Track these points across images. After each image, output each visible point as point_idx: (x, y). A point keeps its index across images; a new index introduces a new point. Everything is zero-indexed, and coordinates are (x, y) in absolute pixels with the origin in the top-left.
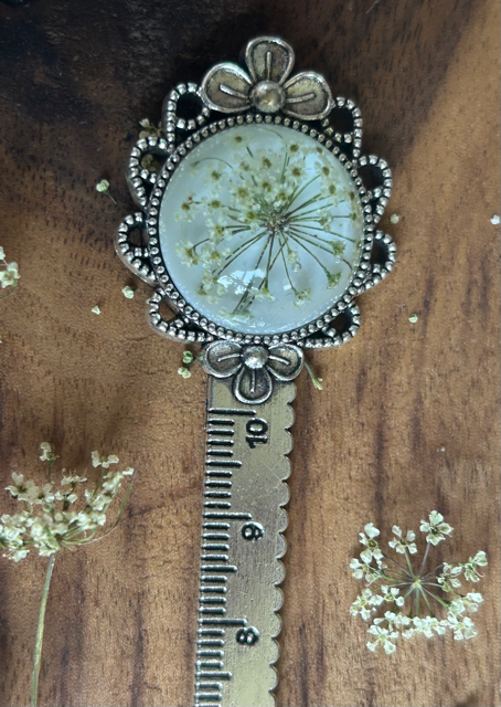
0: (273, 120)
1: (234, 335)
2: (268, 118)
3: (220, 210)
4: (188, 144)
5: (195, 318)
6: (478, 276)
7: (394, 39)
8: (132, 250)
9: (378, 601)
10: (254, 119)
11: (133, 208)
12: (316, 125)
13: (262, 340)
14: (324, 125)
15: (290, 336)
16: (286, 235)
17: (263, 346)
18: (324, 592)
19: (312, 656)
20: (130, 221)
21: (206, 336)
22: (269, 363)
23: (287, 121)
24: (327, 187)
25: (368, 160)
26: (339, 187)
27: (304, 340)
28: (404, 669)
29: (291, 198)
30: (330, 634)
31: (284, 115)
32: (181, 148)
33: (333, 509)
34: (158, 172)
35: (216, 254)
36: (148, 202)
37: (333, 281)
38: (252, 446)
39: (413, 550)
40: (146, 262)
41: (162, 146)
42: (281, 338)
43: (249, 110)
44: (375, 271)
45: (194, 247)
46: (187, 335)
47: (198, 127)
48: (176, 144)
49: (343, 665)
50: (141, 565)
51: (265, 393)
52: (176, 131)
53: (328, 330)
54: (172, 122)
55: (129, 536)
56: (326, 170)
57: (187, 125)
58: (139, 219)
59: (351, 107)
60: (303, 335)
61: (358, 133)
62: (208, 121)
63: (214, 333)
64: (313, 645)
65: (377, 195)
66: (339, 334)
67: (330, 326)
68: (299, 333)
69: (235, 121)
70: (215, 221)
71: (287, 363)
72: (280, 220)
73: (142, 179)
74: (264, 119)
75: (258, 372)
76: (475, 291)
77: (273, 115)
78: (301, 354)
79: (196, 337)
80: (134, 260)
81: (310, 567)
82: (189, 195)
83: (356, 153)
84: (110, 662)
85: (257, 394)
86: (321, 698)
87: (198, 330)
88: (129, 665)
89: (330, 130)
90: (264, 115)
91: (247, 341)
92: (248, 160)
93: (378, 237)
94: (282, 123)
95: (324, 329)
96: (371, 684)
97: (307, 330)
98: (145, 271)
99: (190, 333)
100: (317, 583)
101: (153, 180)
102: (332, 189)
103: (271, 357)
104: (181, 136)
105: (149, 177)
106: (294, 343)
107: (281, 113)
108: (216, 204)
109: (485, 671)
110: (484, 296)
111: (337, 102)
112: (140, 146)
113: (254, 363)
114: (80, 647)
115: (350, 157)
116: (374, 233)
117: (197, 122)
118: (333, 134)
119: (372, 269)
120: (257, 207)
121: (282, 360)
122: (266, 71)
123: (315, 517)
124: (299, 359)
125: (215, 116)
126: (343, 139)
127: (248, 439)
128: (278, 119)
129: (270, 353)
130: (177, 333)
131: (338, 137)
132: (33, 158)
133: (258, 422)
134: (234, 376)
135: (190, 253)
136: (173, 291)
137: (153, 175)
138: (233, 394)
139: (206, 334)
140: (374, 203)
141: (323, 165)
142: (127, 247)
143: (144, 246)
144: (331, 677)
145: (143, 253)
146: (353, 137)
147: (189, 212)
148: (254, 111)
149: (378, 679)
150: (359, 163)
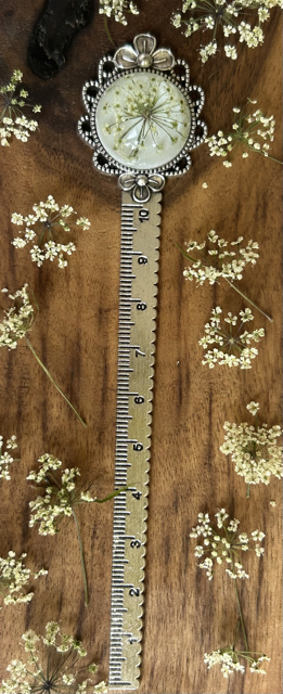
6: (262, 203)
7: (221, 91)
8: (84, 132)
9: (212, 341)
11: (85, 114)
12: (168, 73)
17: (145, 174)
18: (189, 347)
19: (184, 376)
22: (148, 183)
26: (175, 98)
27: (165, 172)
28: (226, 383)
29: (154, 103)
30: (192, 367)
31: (152, 68)
33: (193, 311)
34: (95, 97)
35: (119, 129)
39: (234, 324)
40: (91, 138)
43: (135, 67)
49: (198, 380)
50: (106, 335)
52: (103, 79)
54: (101, 74)
55: (100, 322)
56: (168, 90)
61: (187, 76)
64: (184, 372)
66: (181, 169)
67: (177, 165)
72: (148, 112)
75: (144, 187)
76: (260, 210)
77: (147, 69)
81: (183, 337)
84: (92, 378)
86: (188, 396)
87: (115, 168)
88: (101, 379)
92: (132, 85)
96: (211, 389)
100: (186, 344)
104: (104, 80)
108: (118, 106)
109: (264, 384)
110: (264, 211)
113: (141, 183)
114: (79, 370)
115: (184, 86)
120: (135, 105)
123: (185, 315)
125: (120, 71)
132: (54, 149)
135: (107, 130)
140: (196, 108)
144: (193, 386)
148: (138, 67)
149: (215, 387)
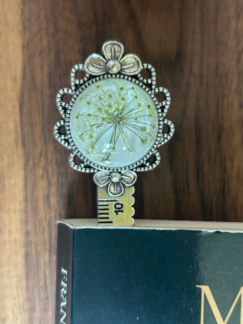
0: (116, 76)
1: (105, 169)
2: (114, 76)
3: (91, 117)
4: (80, 90)
5: (88, 163)
10: (108, 77)
13: (117, 170)
14: (139, 76)
15: (129, 167)
16: (122, 126)
20: (59, 125)
21: (94, 170)
23: (122, 76)
24: (137, 104)
25: (159, 89)
32: (78, 92)
36: (65, 116)
37: (144, 143)
38: (117, 214)
41: (70, 92)
42: (125, 168)
44: (165, 137)
45: (82, 135)
46: (86, 170)
47: (85, 82)
48: (76, 90)
51: (121, 192)
53: (146, 163)
57: (80, 82)
58: (62, 123)
59: (150, 68)
60: (135, 166)
62: (89, 79)
63: (97, 168)
65: (164, 104)
68: (133, 166)
69: (100, 79)
70: (89, 123)
71: (130, 178)
73: (63, 107)
74: (112, 76)
78: (135, 174)
79: (90, 170)
80: (61, 140)
82: (78, 112)
83: (153, 87)
85: (118, 192)
89: (141, 78)
90: (112, 75)
91: (111, 171)
93: (166, 122)
94: (120, 77)
95: (144, 163)
97: (136, 164)
98: (66, 145)
99: (87, 169)
101: (67, 107)
102: (139, 105)
103: (122, 177)
105: (65, 105)
106: (132, 170)
107: (120, 73)
111: (143, 66)
112: (61, 93)
116: (164, 121)
117: (84, 80)
118: (143, 80)
119: (164, 136)
121: (127, 178)
122: (112, 56)
124: (135, 176)
126: (147, 81)
127: (115, 211)
128: (118, 76)
129: (122, 175)
130: (82, 169)
131: (145, 81)
133: (118, 204)
134: (107, 185)
136: (78, 152)
137: (67, 104)
138: (108, 193)
139: (94, 169)
141: (135, 95)
142: (58, 135)
143: (65, 134)
145: (65, 137)
146: (152, 81)
147: (78, 119)
150: (155, 91)
